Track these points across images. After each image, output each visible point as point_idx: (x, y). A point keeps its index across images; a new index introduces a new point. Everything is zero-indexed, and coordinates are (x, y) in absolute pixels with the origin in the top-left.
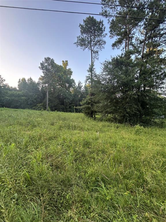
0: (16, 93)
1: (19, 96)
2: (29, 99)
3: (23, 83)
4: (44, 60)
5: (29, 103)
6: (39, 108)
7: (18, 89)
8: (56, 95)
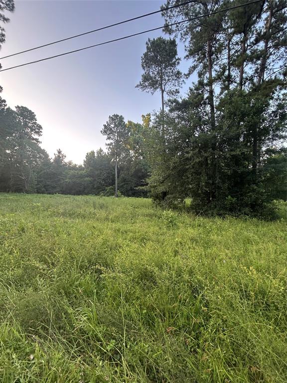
0: (78, 173)
1: (81, 177)
4: (108, 120)
6: (108, 192)
7: (83, 166)
8: (133, 170)
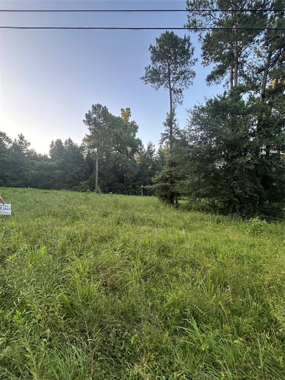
0: (47, 164)
2: (67, 173)
3: (57, 147)
4: (91, 109)
5: (67, 180)
6: (82, 188)
7: (49, 157)
8: (111, 166)
